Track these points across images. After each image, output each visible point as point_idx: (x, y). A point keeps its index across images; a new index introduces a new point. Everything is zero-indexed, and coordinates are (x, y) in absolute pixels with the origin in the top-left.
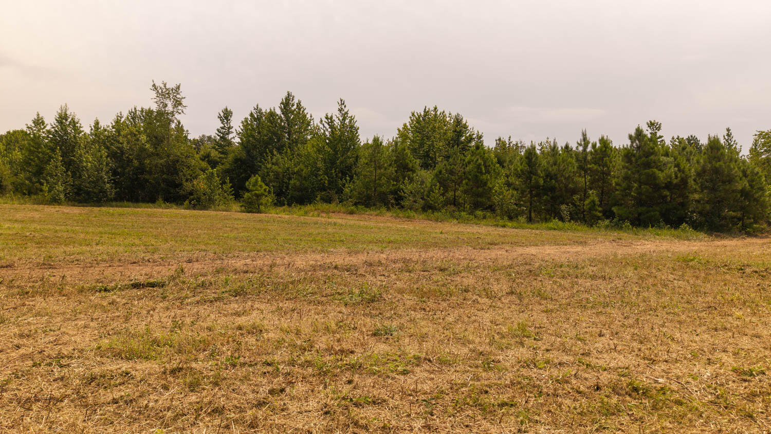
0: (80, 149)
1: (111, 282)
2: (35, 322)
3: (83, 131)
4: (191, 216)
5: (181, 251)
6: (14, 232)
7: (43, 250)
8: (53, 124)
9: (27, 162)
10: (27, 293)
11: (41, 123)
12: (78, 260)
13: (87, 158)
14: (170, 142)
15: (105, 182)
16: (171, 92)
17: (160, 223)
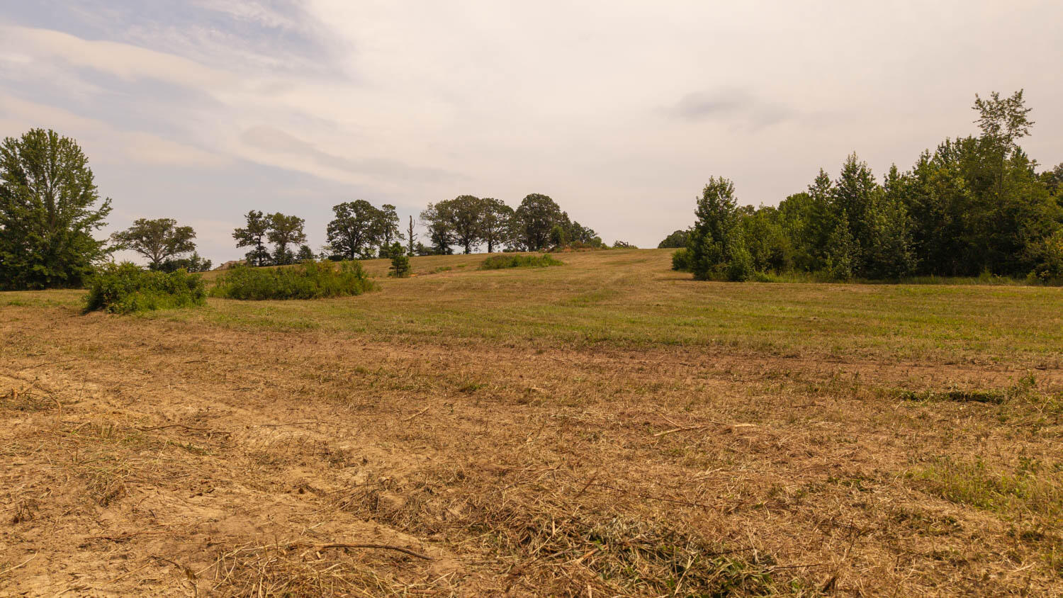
0: (871, 209)
1: (919, 388)
2: (827, 427)
3: (875, 184)
4: (1041, 296)
5: (1025, 350)
6: (797, 316)
7: (829, 339)
8: (839, 180)
9: (808, 232)
10: (816, 390)
11: (824, 181)
12: (872, 355)
13: (881, 219)
14: (1003, 183)
15: (903, 250)
16: (1006, 105)
17: (988, 306)
